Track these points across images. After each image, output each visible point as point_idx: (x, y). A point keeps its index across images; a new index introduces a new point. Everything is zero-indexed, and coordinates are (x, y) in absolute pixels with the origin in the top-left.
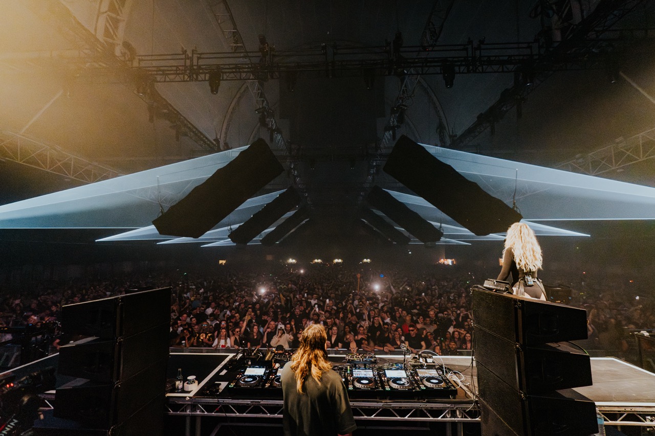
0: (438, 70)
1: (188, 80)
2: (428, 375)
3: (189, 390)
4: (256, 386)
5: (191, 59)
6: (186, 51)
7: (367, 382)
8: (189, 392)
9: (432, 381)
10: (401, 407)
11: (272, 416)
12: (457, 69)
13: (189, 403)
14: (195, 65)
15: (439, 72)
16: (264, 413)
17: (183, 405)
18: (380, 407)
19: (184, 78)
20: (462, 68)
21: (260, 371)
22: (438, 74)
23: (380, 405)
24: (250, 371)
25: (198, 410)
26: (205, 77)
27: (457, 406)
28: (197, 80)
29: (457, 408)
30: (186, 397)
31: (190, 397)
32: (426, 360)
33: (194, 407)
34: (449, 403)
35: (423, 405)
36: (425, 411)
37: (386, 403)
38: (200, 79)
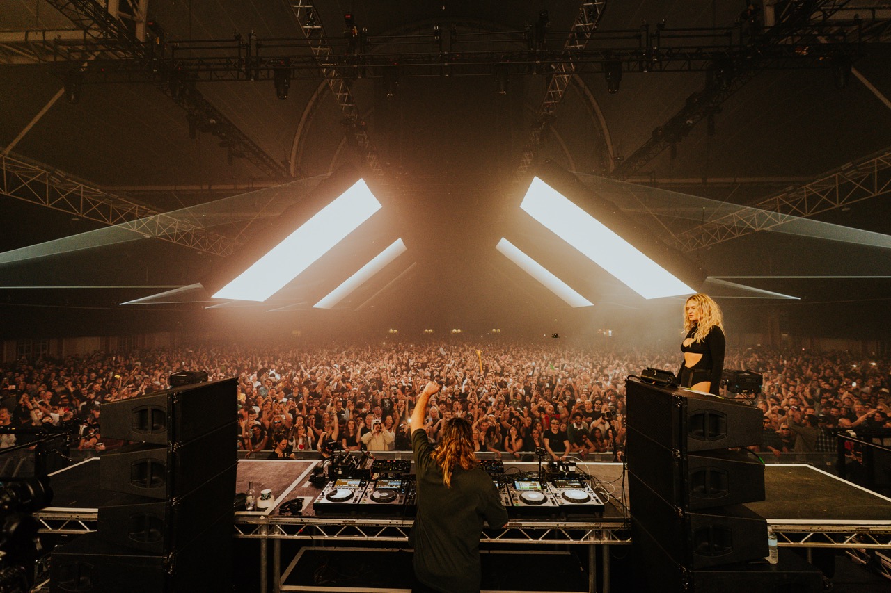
0: (600, 66)
1: (244, 78)
3: (264, 507)
5: (248, 48)
6: (240, 36)
8: (263, 510)
10: (533, 527)
12: (625, 65)
13: (265, 522)
14: (254, 57)
15: (600, 70)
16: (361, 534)
19: (238, 76)
20: (632, 65)
22: (598, 72)
25: (276, 531)
26: (268, 74)
27: (603, 525)
28: (256, 78)
29: (603, 528)
30: (259, 516)
31: (265, 516)
32: (568, 468)
33: (271, 528)
34: (593, 522)
35: (561, 524)
36: (564, 532)
37: (515, 521)
38: (261, 77)
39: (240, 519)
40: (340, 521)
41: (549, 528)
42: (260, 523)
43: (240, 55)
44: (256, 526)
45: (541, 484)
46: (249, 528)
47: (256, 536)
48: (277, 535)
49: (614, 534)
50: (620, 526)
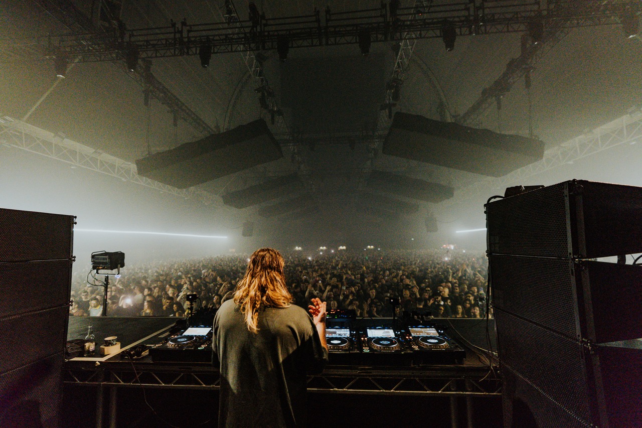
0: (438, 32)
2: (425, 335)
3: (106, 353)
5: (181, 32)
6: (175, 24)
7: (340, 342)
8: (103, 356)
9: (429, 341)
10: (384, 376)
11: (207, 387)
12: (458, 31)
13: (100, 369)
14: (185, 38)
15: (439, 34)
17: (92, 372)
18: (355, 376)
19: (175, 52)
20: (464, 30)
21: (203, 331)
22: (437, 37)
24: (191, 331)
25: (113, 379)
26: (196, 50)
28: (187, 54)
29: (465, 377)
30: (95, 362)
31: (101, 362)
35: (417, 373)
36: (420, 382)
37: (364, 369)
38: (190, 53)
41: (403, 377)
45: (394, 332)
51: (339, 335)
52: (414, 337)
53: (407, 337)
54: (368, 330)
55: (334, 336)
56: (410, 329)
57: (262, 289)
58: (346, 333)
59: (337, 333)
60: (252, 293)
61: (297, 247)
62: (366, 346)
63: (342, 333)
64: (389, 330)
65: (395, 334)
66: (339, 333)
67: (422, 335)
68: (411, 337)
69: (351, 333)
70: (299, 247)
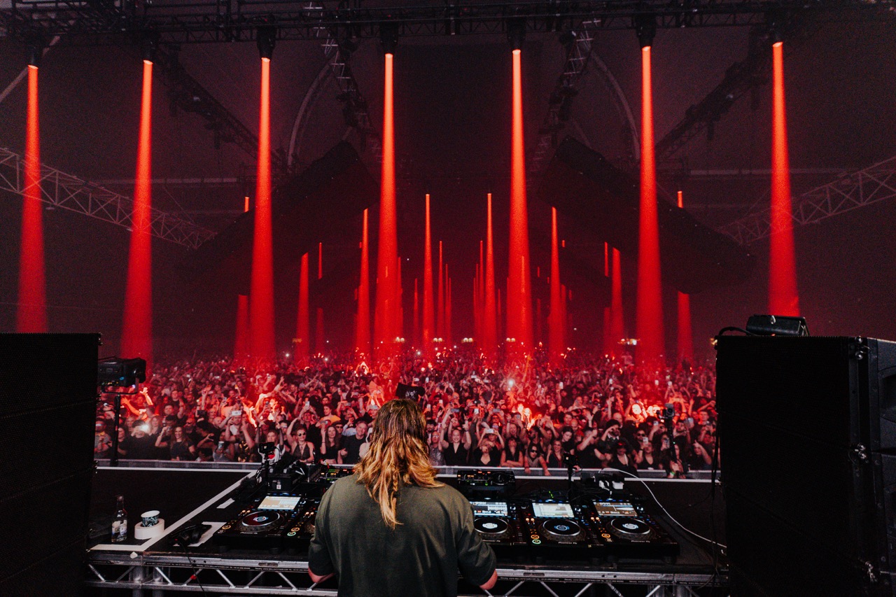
0: (629, 21)
1: (224, 39)
2: (618, 514)
3: (143, 538)
4: (273, 531)
7: (496, 526)
8: (141, 542)
9: (625, 526)
10: (563, 579)
11: (301, 592)
12: (659, 20)
13: (138, 564)
14: (235, 14)
15: (630, 24)
16: (286, 586)
17: (127, 567)
18: (520, 579)
20: (668, 19)
21: (288, 503)
22: (628, 28)
23: (519, 573)
24: (271, 503)
25: (156, 577)
26: (252, 34)
27: (677, 578)
28: (238, 39)
29: (678, 582)
30: (130, 553)
31: (139, 553)
32: (611, 484)
33: (149, 572)
34: (662, 572)
35: (609, 575)
36: (613, 588)
37: (534, 569)
38: (242, 37)
39: (101, 557)
40: (254, 563)
41: (589, 580)
42: (132, 563)
43: (218, 11)
44: (126, 568)
45: (573, 508)
46: (113, 572)
47: (124, 584)
48: (157, 583)
49: (695, 591)
50: (705, 580)
51: (493, 512)
52: (602, 518)
53: (592, 518)
54: (534, 504)
55: (484, 513)
56: (595, 503)
57: (402, 463)
58: (501, 509)
59: (489, 508)
60: (387, 470)
61: (398, 338)
62: (534, 534)
63: (496, 509)
64: (564, 505)
65: (575, 512)
66: (492, 509)
67: (613, 514)
68: (597, 518)
69: (509, 510)
70: (400, 338)
